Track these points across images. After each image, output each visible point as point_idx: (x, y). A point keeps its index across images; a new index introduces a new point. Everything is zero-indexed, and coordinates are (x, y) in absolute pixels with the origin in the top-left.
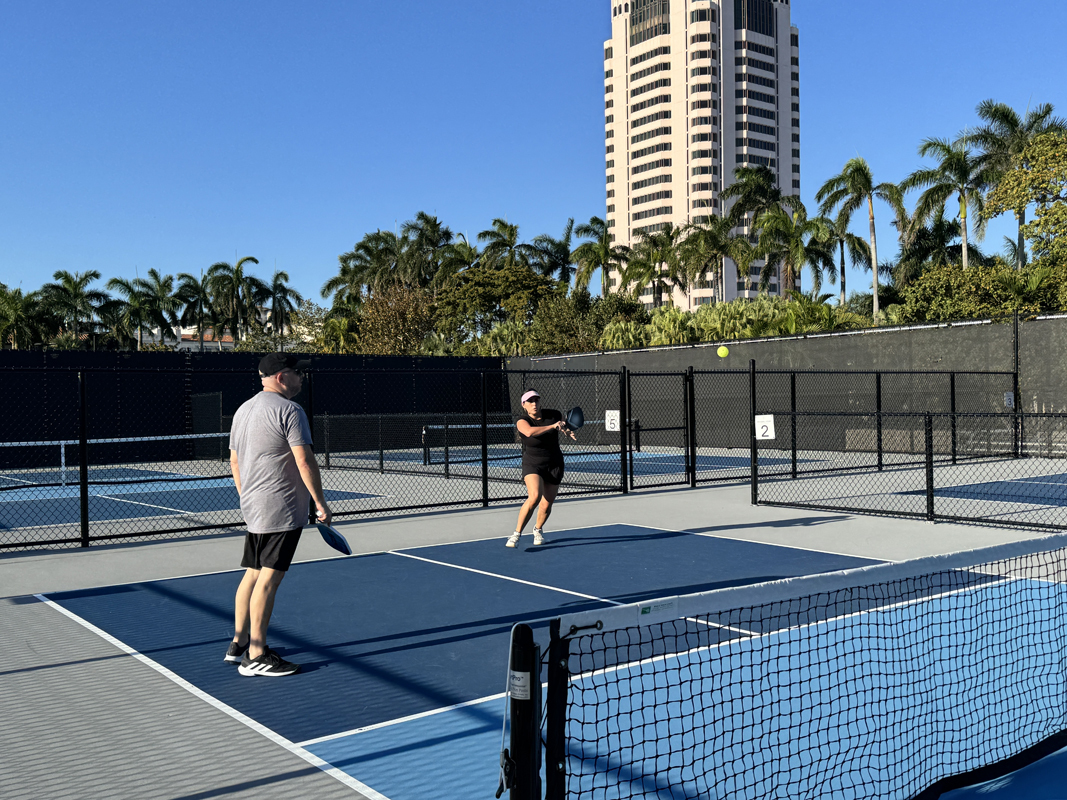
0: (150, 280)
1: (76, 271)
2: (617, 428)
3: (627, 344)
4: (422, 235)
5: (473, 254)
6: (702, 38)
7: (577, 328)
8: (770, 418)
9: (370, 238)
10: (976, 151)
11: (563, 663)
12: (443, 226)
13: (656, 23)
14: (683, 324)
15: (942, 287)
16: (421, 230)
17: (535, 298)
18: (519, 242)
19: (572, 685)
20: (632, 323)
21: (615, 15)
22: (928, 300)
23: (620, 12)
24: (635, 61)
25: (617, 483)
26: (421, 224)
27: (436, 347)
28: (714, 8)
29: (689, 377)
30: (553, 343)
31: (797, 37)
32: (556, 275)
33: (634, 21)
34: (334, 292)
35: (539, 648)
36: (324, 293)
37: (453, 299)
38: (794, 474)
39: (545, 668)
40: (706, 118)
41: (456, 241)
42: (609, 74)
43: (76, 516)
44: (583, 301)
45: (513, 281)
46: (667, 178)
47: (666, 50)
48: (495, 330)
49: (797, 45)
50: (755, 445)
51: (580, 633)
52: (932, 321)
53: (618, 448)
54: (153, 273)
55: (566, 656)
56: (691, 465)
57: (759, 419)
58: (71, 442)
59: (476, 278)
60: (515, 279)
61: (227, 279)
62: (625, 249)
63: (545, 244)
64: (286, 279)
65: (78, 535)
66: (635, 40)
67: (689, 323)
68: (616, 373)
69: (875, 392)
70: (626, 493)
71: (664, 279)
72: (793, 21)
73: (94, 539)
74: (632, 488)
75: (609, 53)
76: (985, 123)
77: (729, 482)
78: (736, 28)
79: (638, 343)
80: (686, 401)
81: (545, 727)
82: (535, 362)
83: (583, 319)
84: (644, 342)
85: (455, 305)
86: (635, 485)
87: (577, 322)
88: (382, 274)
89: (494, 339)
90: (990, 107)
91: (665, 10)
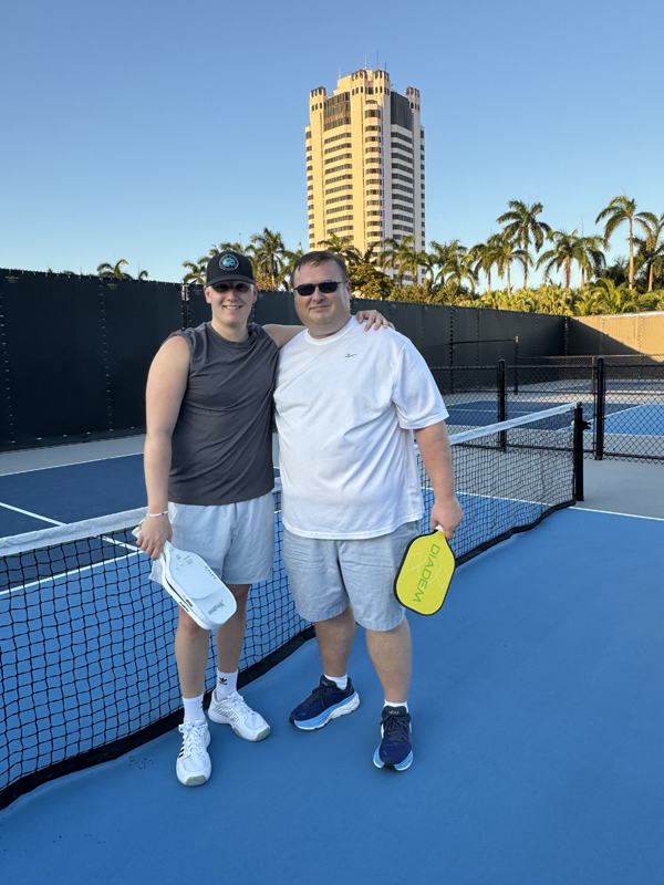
4: (264, 244)
6: (373, 128)
13: (341, 117)
16: (265, 241)
21: (313, 110)
23: (316, 109)
24: (327, 141)
26: (265, 236)
28: (380, 109)
31: (423, 132)
33: (326, 115)
40: (375, 180)
42: (309, 149)
46: (350, 217)
47: (349, 135)
49: (423, 138)
66: (327, 127)
72: (421, 122)
75: (309, 135)
78: (392, 123)
91: (348, 108)
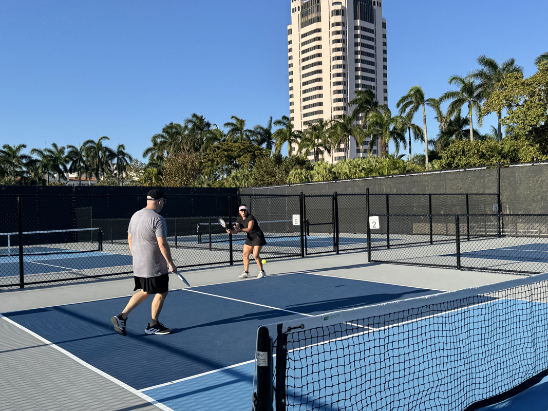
0: (53, 149)
1: (14, 144)
2: (299, 224)
3: (301, 180)
4: (195, 124)
5: (221, 134)
6: (337, 24)
7: (276, 173)
8: (377, 218)
9: (168, 127)
10: (477, 82)
11: (284, 347)
12: (206, 120)
13: (314, 16)
14: (330, 170)
15: (460, 151)
16: (194, 122)
17: (254, 157)
18: (245, 128)
19: (289, 358)
20: (304, 170)
21: (293, 12)
22: (454, 158)
23: (296, 11)
24: (303, 36)
25: (299, 252)
26: (194, 119)
27: (203, 183)
28: (343, 9)
29: (335, 197)
30: (263, 180)
31: (385, 24)
32: (264, 146)
33: (303, 16)
34: (150, 154)
35: (272, 339)
36: (144, 156)
37: (211, 158)
38: (389, 246)
39: (275, 349)
40: (340, 65)
41: (213, 128)
42: (290, 42)
43: (17, 272)
44: (278, 159)
45: (243, 149)
46: (320, 96)
47: (319, 30)
48: (233, 174)
49: (385, 28)
50: (369, 232)
51: (292, 331)
52: (456, 168)
53: (299, 234)
54: (55, 145)
55: (286, 343)
56: (336, 242)
57: (371, 218)
58: (14, 233)
59: (224, 147)
60: (244, 147)
61: (94, 148)
62: (300, 132)
63: (259, 130)
64: (124, 149)
65: (18, 282)
66: (303, 25)
67: (333, 170)
68: (298, 196)
69: (428, 204)
70: (303, 257)
71: (320, 147)
72: (384, 16)
73: (27, 284)
74: (306, 254)
75: (290, 32)
76: (481, 67)
77: (355, 251)
78: (354, 19)
79: (307, 180)
80: (333, 210)
81: (275, 382)
82: (255, 190)
83: (279, 168)
84: (310, 180)
85: (212, 161)
86: (308, 253)
87: (276, 169)
88: (174, 146)
89: (233, 178)
90: (484, 59)
91: (318, 9)
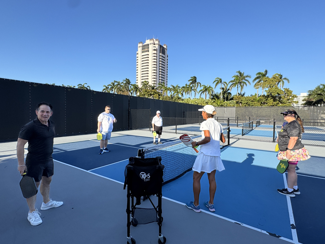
6: (155, 54)
12: (130, 81)
13: (147, 50)
16: (126, 81)
21: (139, 48)
24: (142, 56)
28: (157, 49)
31: (168, 56)
33: (142, 49)
42: (137, 57)
46: (148, 76)
61: (82, 87)
66: (143, 52)
72: (167, 53)
78: (160, 53)
91: (148, 48)
